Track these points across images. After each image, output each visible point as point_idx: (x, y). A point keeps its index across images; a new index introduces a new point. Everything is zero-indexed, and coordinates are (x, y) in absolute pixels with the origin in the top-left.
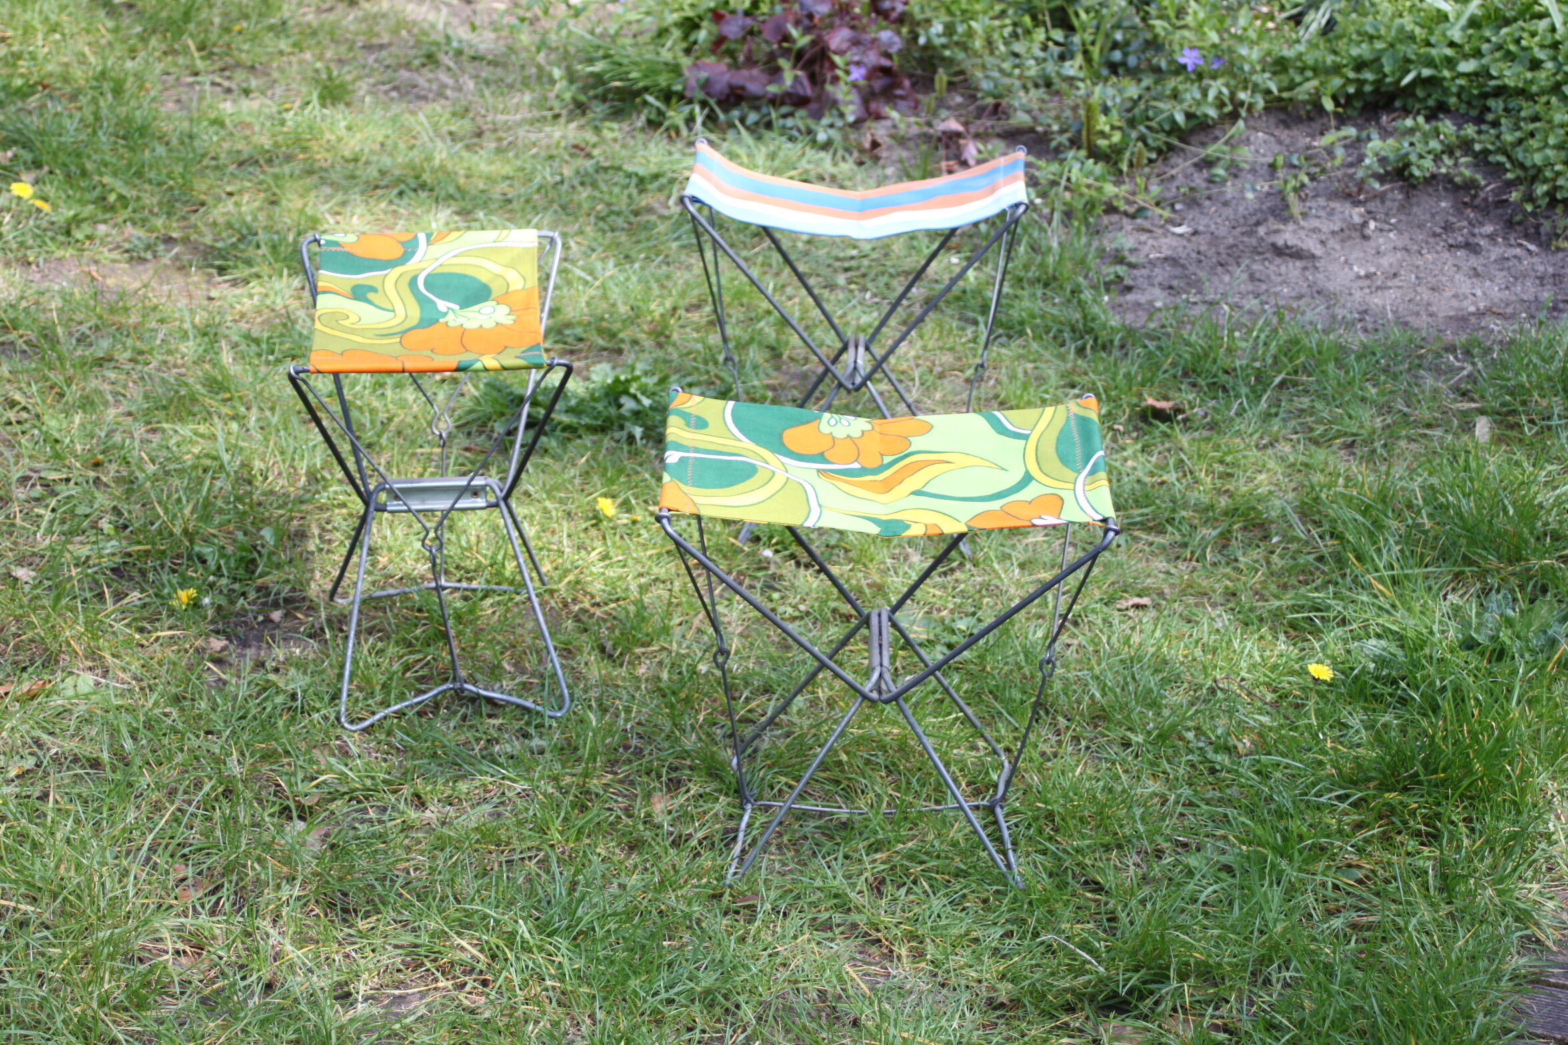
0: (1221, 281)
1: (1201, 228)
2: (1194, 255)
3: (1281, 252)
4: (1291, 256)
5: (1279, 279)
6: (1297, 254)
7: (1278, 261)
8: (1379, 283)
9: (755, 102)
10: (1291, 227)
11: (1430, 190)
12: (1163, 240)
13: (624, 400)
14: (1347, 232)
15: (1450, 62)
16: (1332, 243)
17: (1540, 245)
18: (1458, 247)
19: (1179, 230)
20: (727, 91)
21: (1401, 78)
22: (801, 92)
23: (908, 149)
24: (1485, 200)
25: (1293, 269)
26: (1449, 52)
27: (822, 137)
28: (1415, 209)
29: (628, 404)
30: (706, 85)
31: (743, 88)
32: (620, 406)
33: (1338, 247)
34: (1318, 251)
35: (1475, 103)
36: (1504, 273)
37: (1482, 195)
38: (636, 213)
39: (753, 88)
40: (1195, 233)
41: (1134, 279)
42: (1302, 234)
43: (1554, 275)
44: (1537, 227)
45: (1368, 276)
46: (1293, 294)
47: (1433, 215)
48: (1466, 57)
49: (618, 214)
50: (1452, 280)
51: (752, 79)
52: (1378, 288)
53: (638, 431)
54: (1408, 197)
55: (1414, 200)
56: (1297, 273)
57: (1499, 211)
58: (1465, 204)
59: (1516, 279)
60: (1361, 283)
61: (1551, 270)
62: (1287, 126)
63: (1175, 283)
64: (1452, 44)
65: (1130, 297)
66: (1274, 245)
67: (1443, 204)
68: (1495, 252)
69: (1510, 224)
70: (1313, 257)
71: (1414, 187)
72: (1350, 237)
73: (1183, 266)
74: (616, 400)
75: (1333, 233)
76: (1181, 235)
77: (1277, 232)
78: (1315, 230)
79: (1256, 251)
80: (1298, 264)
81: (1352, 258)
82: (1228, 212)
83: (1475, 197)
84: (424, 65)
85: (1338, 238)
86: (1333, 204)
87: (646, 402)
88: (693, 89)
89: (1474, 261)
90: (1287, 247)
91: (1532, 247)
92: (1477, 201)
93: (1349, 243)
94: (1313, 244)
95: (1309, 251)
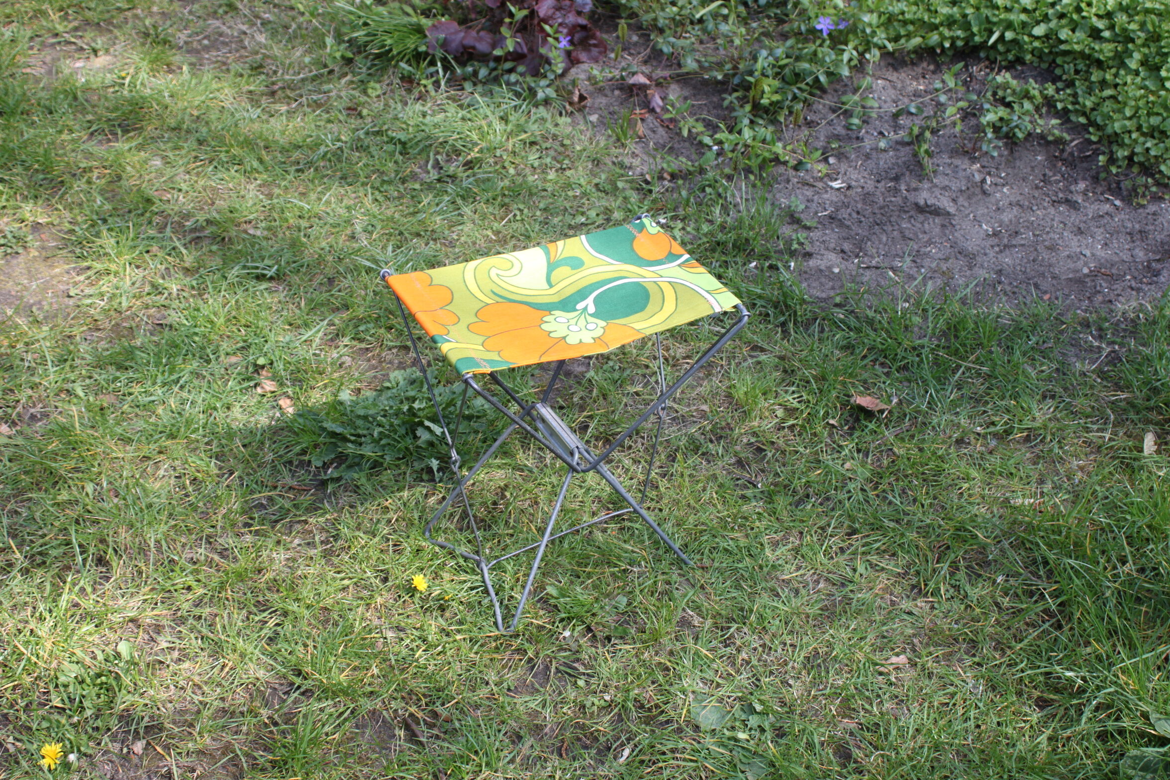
0: (880, 241)
1: (853, 183)
2: (855, 215)
3: (925, 210)
4: (930, 213)
5: (926, 238)
6: (936, 212)
7: (921, 218)
8: (1005, 241)
9: (484, 58)
10: (926, 185)
11: (1029, 146)
12: (825, 196)
13: (420, 432)
14: (972, 189)
15: (1026, 27)
16: (961, 200)
17: (1122, 200)
18: (1059, 202)
19: (836, 185)
20: (461, 50)
21: (987, 38)
22: (519, 50)
23: (606, 96)
24: (1071, 154)
25: (933, 225)
26: (1023, 17)
27: (540, 95)
28: (1018, 163)
29: (424, 436)
30: (445, 45)
31: (474, 48)
32: (416, 437)
33: (966, 204)
34: (952, 208)
35: (1045, 58)
36: (1102, 230)
37: (1068, 149)
38: (403, 181)
39: (482, 47)
40: (849, 187)
41: (812, 243)
42: (937, 192)
43: (1140, 232)
44: (1119, 184)
45: (995, 234)
46: (940, 255)
47: (1032, 168)
48: (1037, 22)
49: (390, 182)
50: (1062, 237)
51: (480, 39)
52: (1005, 246)
53: (435, 464)
54: (1012, 152)
55: (1016, 154)
56: (937, 230)
57: (1085, 165)
58: (1056, 157)
59: (1112, 235)
60: (991, 241)
61: (1137, 226)
62: (896, 69)
63: (847, 246)
64: (1025, 11)
65: (812, 263)
66: (916, 204)
67: (1039, 158)
68: (1092, 209)
69: (1096, 179)
70: (948, 214)
71: (1016, 144)
72: (974, 194)
73: (848, 227)
74: (414, 432)
75: (961, 191)
76: (839, 189)
77: (916, 190)
78: (945, 188)
79: (902, 210)
80: (937, 220)
81: (979, 214)
82: (871, 164)
83: (1063, 151)
84: (226, 13)
85: (965, 195)
86: (957, 162)
88: (434, 48)
89: (1074, 218)
90: (927, 206)
91: (1118, 203)
92: (1065, 155)
93: (974, 200)
94: (945, 203)
95: (944, 209)
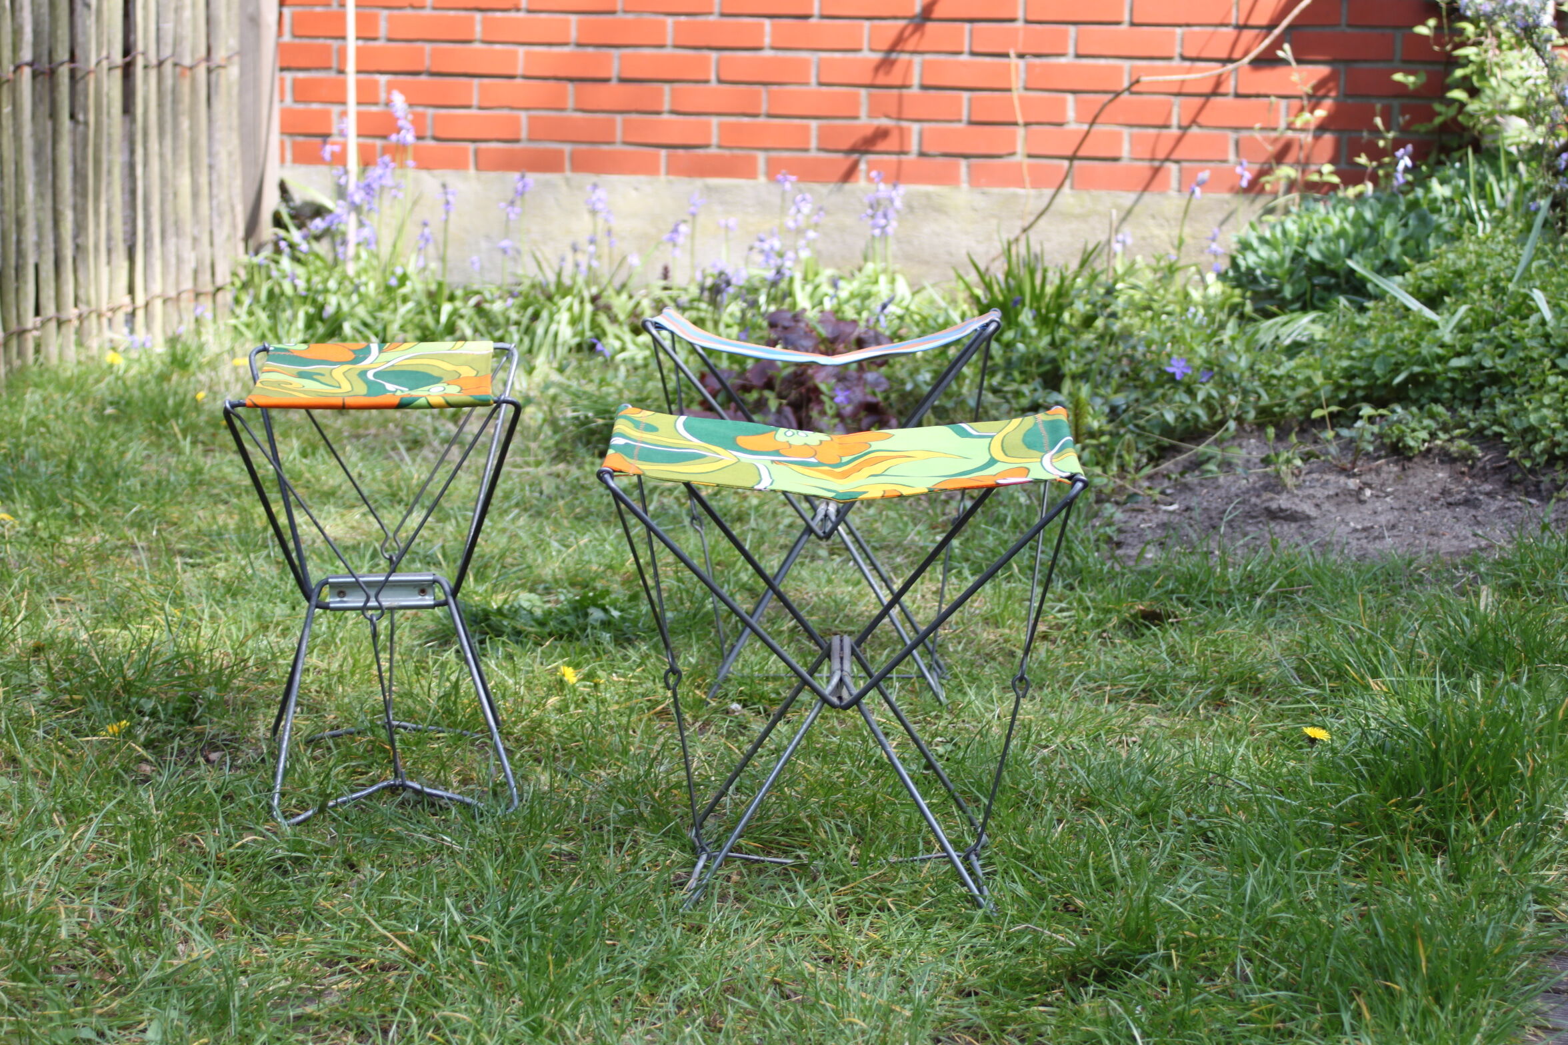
1: (1192, 505)
2: (1185, 521)
3: (1274, 515)
4: (1286, 518)
6: (1291, 517)
7: (1272, 523)
8: (1377, 534)
10: (1285, 496)
11: (1426, 463)
12: (1154, 515)
13: (591, 610)
14: (1342, 497)
15: (1440, 359)
16: (1326, 506)
17: (1540, 499)
18: (1457, 504)
19: (1171, 508)
21: (1392, 379)
24: (1483, 468)
25: (1289, 528)
26: (1440, 351)
28: (1411, 480)
29: (596, 615)
32: (587, 616)
33: (1334, 510)
34: (1313, 512)
36: (1505, 520)
37: (1479, 464)
40: (1187, 508)
42: (1297, 500)
43: (1556, 520)
44: (1537, 484)
45: (1364, 529)
47: (1430, 484)
48: (1458, 355)
50: (1451, 527)
52: (1375, 538)
53: (606, 636)
54: (1403, 470)
55: (1410, 472)
56: (1292, 531)
58: (1463, 473)
60: (1357, 535)
61: (1553, 516)
63: (1167, 541)
64: (1442, 346)
66: (1268, 510)
67: (1440, 475)
68: (1495, 505)
69: (1508, 485)
70: (1308, 518)
71: (1410, 459)
72: (1345, 502)
73: (1174, 529)
74: (584, 612)
75: (1328, 498)
76: (1173, 512)
77: (1270, 500)
78: (1310, 497)
79: (1248, 515)
80: (1293, 525)
81: (1347, 518)
82: (1221, 493)
83: (1472, 467)
85: (1333, 501)
86: (1326, 477)
87: (616, 614)
89: (1474, 513)
90: (1281, 510)
91: (1533, 501)
92: (1474, 470)
93: (1344, 506)
94: (1307, 508)
95: (1303, 513)
